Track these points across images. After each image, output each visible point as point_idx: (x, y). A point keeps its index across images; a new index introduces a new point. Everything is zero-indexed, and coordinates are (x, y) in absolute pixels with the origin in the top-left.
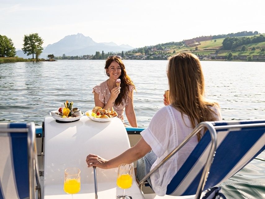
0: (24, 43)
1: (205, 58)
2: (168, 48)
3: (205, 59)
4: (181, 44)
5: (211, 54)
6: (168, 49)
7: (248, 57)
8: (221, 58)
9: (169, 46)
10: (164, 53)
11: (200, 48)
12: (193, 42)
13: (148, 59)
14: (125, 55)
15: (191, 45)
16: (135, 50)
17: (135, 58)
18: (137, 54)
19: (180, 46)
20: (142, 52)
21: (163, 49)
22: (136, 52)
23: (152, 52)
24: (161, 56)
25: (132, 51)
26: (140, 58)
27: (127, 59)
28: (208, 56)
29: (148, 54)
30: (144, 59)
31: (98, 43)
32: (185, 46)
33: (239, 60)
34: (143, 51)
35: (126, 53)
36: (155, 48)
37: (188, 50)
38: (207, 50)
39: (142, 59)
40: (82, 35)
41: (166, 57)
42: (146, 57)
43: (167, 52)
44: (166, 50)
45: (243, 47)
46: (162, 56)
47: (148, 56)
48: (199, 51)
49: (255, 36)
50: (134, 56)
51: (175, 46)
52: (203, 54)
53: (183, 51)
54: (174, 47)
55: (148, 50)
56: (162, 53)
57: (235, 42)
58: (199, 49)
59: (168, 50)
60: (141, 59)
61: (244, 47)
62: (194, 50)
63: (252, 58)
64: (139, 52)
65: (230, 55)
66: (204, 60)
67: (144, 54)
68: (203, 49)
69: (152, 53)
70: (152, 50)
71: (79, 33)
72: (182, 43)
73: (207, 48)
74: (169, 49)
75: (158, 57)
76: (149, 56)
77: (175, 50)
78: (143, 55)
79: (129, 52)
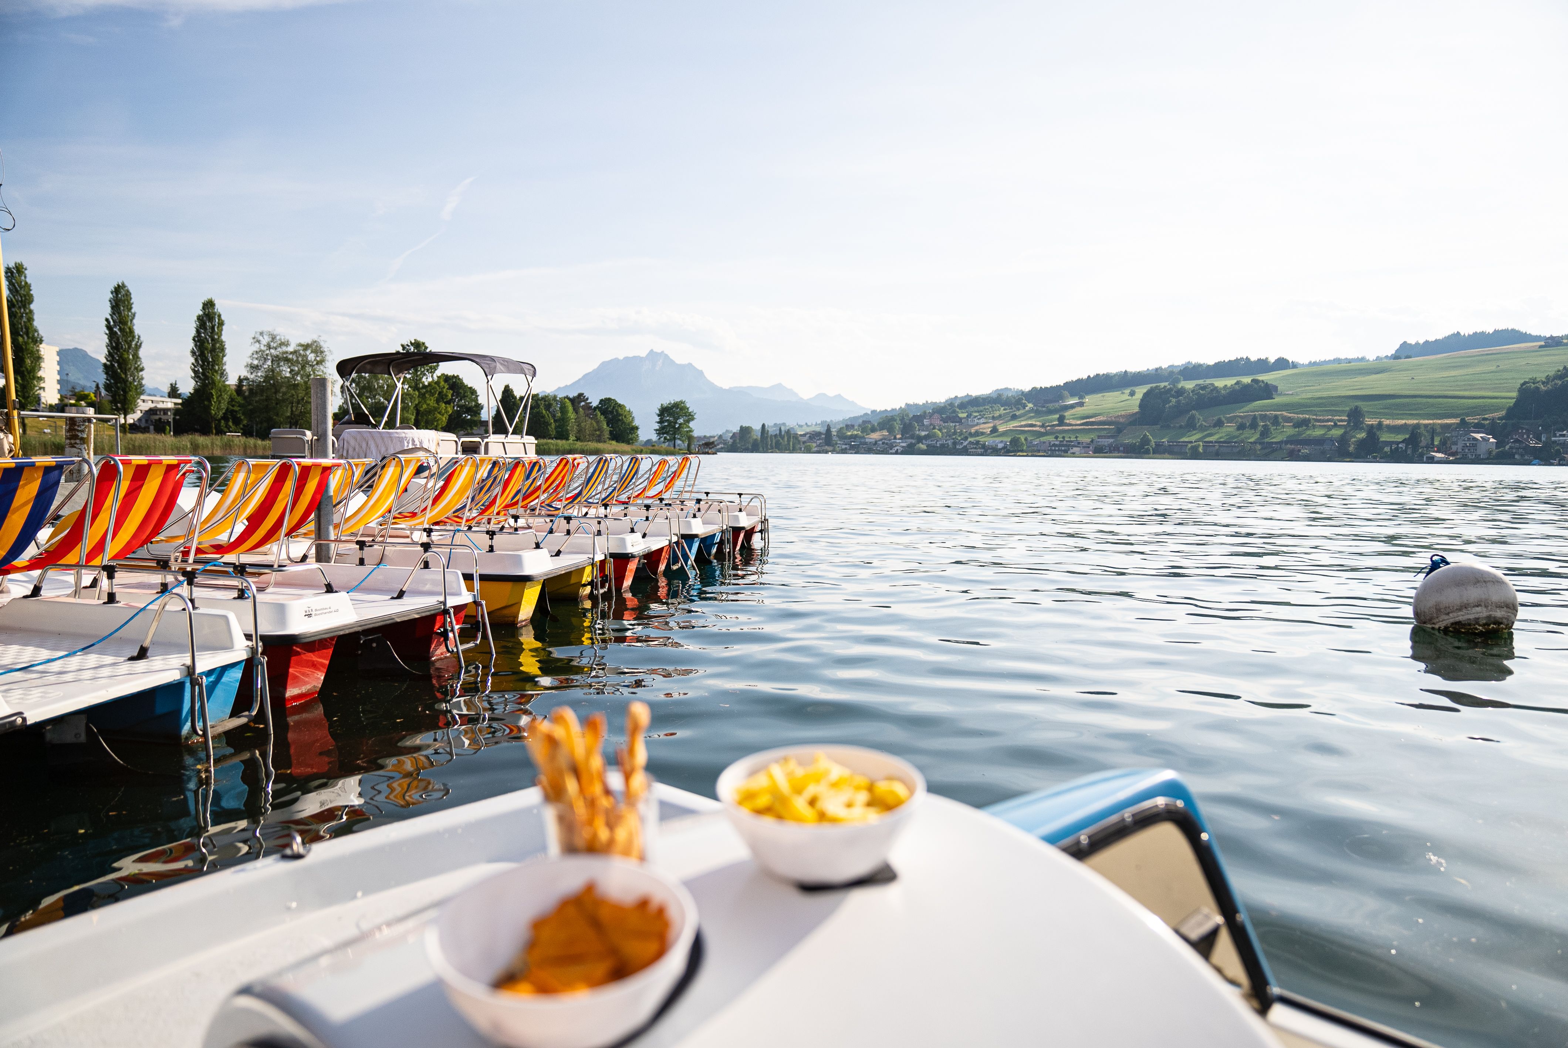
0: (658, 419)
1: (1075, 449)
2: (976, 417)
3: (1073, 453)
4: (1021, 404)
5: (1099, 437)
6: (976, 421)
7: (1190, 445)
8: (1121, 449)
9: (981, 408)
10: (961, 434)
11: (1074, 419)
12: (1061, 398)
13: (909, 451)
14: (835, 438)
15: (1051, 406)
16: (869, 422)
17: (871, 449)
18: (875, 436)
19: (1018, 409)
20: (891, 430)
21: (961, 419)
22: (873, 430)
23: (926, 428)
24: (950, 442)
25: (861, 421)
26: (885, 449)
27: (844, 451)
28: (1084, 445)
29: (912, 437)
30: (896, 453)
31: (726, 386)
32: (1031, 411)
33: (1167, 455)
34: (898, 426)
35: (841, 435)
36: (936, 416)
37: (1038, 423)
38: (1092, 423)
39: (893, 451)
40: (666, 356)
41: (965, 447)
42: (904, 445)
43: (973, 430)
44: (970, 423)
45: (1190, 418)
46: (955, 444)
47: (909, 441)
48: (1067, 428)
49: (1238, 383)
50: (866, 443)
51: (1002, 411)
52: (1077, 437)
53: (1021, 426)
54: (997, 414)
55: (910, 424)
56: (955, 433)
57: (1174, 400)
58: (1068, 421)
59: (978, 424)
60: (887, 453)
61: (1193, 417)
62: (1053, 425)
63: (1201, 450)
64: (882, 429)
65: (1145, 441)
66: (1074, 455)
67: (899, 436)
68: (1079, 422)
69: (923, 433)
70: (926, 422)
71: (655, 350)
72: (1024, 401)
73: (1093, 420)
74: (982, 421)
75: (943, 446)
76: (913, 441)
77: (997, 422)
78: (895, 438)
79: (849, 427)
